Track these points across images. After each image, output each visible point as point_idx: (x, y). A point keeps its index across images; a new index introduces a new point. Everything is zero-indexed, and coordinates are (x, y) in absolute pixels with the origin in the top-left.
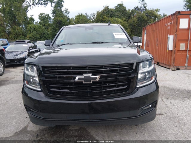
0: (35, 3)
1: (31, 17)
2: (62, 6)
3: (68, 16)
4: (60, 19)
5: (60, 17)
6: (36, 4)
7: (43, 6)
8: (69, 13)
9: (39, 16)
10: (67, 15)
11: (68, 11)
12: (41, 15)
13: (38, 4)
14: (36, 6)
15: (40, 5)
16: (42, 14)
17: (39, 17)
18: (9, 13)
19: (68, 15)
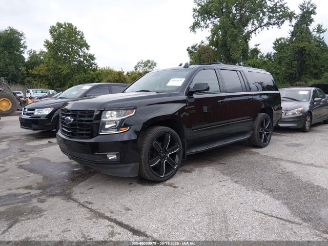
0: (263, 24)
1: (255, 47)
2: (311, 21)
3: (321, 37)
4: (302, 46)
5: (302, 42)
6: (265, 25)
7: (276, 27)
8: (324, 31)
9: (274, 44)
10: (319, 36)
11: (323, 28)
12: (278, 42)
13: (268, 24)
14: (265, 28)
15: (270, 26)
16: (280, 39)
17: (274, 46)
18: (222, 46)
19: (322, 35)
